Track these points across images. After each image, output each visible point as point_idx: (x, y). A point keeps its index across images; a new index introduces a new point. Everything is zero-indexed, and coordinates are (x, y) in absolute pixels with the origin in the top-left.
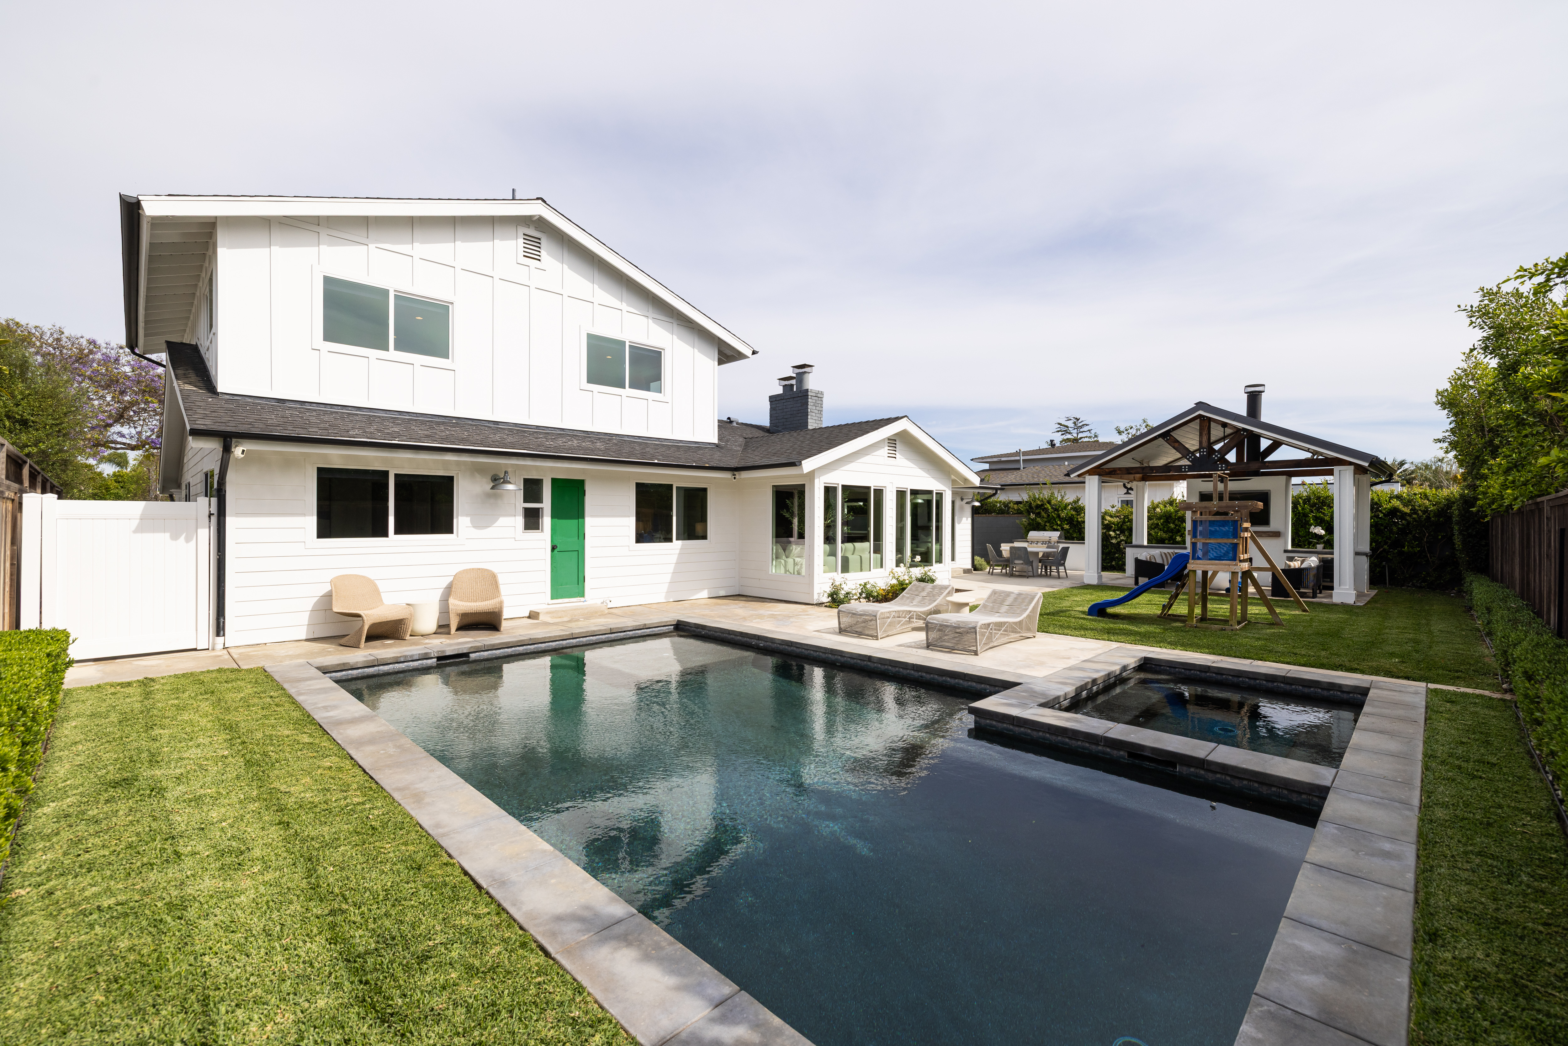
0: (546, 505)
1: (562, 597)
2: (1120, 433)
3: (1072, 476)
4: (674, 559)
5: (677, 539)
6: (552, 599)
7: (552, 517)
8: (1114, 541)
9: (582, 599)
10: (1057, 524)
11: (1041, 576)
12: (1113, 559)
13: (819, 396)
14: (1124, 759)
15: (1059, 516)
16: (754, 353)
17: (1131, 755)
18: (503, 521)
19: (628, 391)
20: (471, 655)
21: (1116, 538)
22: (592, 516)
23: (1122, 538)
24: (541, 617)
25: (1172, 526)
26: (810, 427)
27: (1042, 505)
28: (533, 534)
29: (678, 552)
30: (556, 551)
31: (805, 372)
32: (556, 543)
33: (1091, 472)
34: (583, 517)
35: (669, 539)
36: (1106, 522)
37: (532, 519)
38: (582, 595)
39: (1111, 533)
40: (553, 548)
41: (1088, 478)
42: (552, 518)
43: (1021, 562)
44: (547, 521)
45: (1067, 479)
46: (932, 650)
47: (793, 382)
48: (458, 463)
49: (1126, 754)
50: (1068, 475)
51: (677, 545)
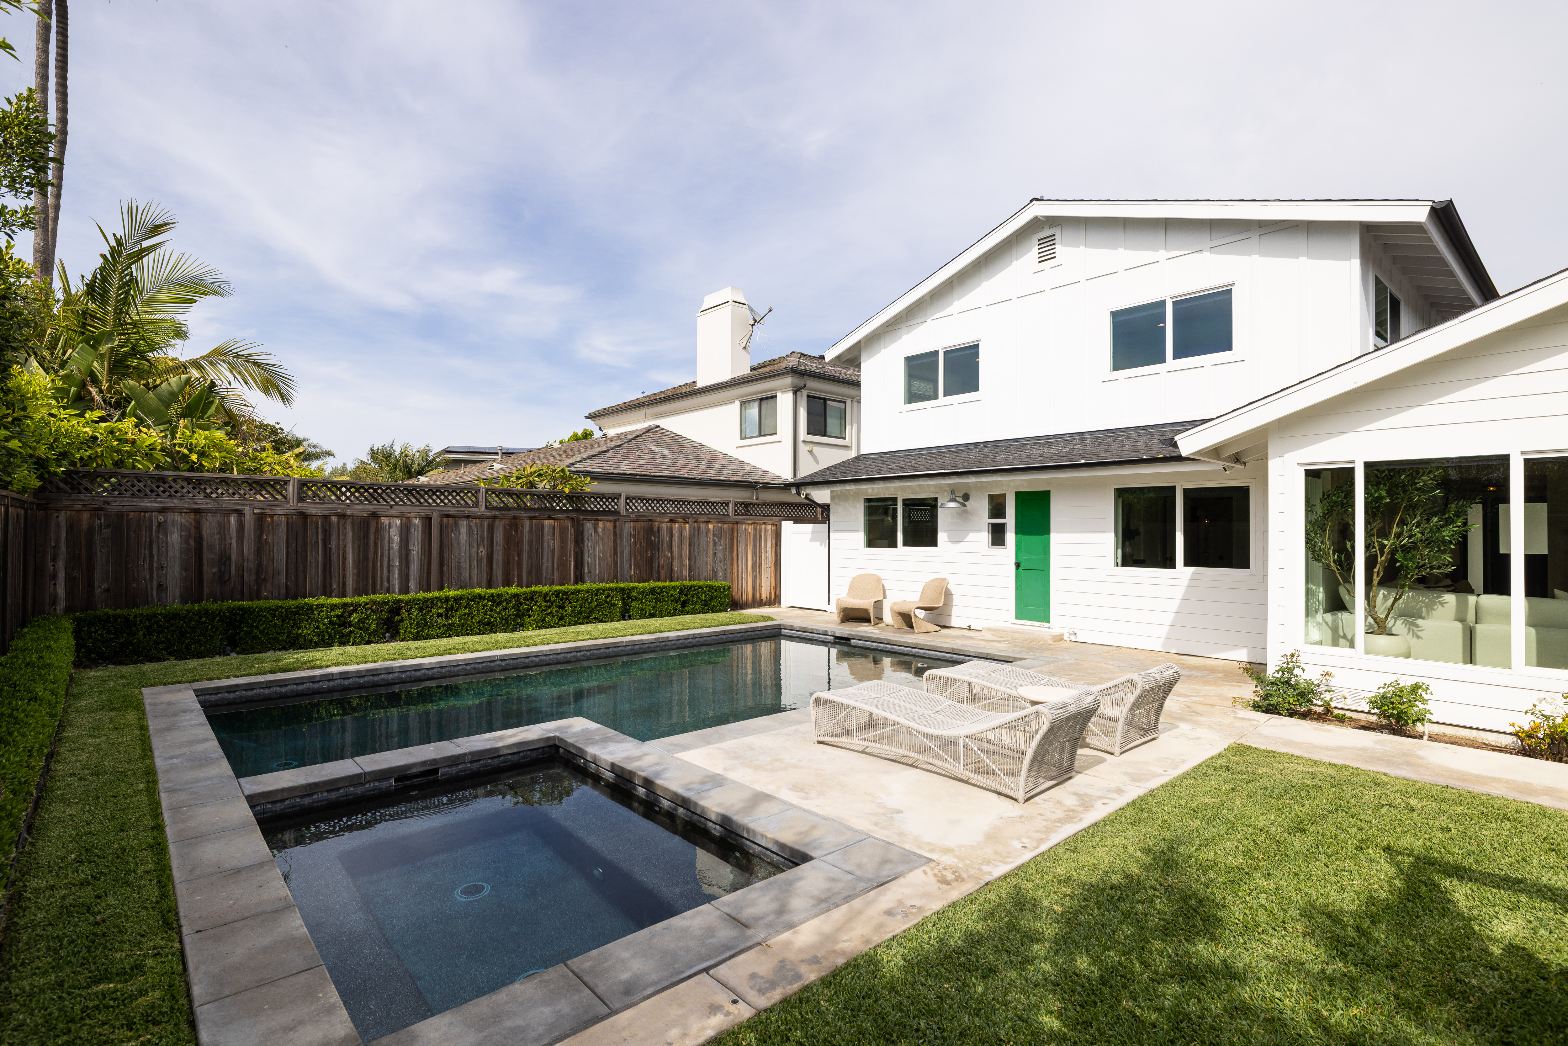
0: (1010, 520)
1: (1027, 619)
4: (1180, 592)
5: (1186, 564)
6: (1016, 618)
7: (1017, 533)
9: (1047, 625)
18: (972, 536)
19: (1170, 364)
20: (852, 641)
22: (1058, 532)
28: (998, 550)
29: (1184, 582)
30: (1020, 569)
32: (1020, 560)
34: (1049, 533)
35: (1171, 565)
37: (998, 535)
38: (1048, 619)
40: (1018, 565)
44: (1010, 536)
48: (936, 486)
51: (1183, 572)
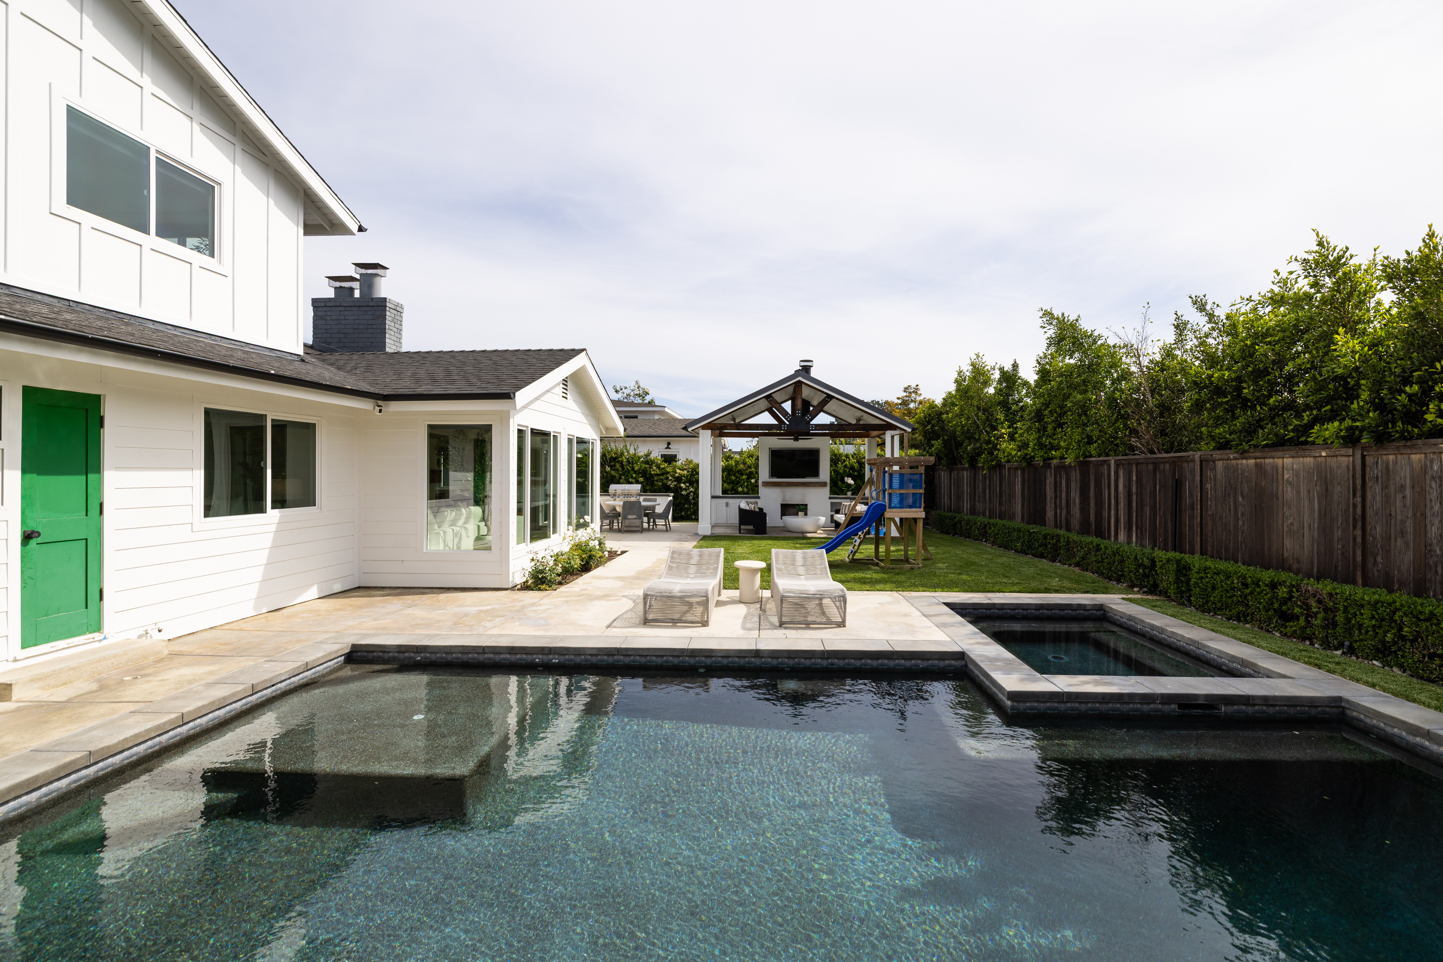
0: (9, 443)
1: (48, 640)
2: (617, 391)
3: (690, 429)
4: (267, 540)
5: (272, 508)
6: (23, 647)
7: (26, 470)
8: (684, 493)
9: (97, 636)
10: (632, 477)
11: (648, 530)
12: (682, 510)
13: (398, 310)
14: (1175, 712)
15: (633, 469)
16: (361, 229)
17: (1181, 706)
19: (152, 240)
21: (685, 489)
22: (118, 468)
23: (692, 489)
24: (17, 693)
25: (733, 478)
26: (388, 350)
27: (616, 458)
29: (273, 528)
30: (33, 542)
31: (377, 275)
32: (32, 527)
33: (704, 427)
34: (98, 469)
35: (261, 510)
36: (677, 475)
38: (98, 627)
39: (682, 485)
40: (27, 537)
41: (702, 432)
42: (24, 471)
43: (635, 517)
44: (10, 478)
45: (684, 433)
46: (786, 628)
47: (356, 285)
49: (1177, 706)
50: (685, 428)
51: (272, 515)
